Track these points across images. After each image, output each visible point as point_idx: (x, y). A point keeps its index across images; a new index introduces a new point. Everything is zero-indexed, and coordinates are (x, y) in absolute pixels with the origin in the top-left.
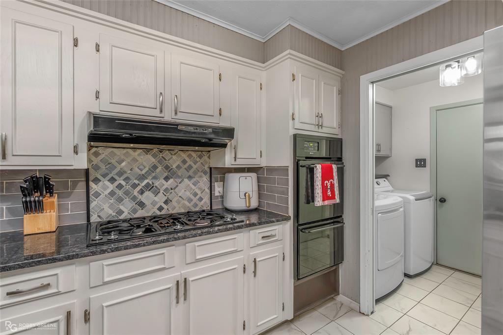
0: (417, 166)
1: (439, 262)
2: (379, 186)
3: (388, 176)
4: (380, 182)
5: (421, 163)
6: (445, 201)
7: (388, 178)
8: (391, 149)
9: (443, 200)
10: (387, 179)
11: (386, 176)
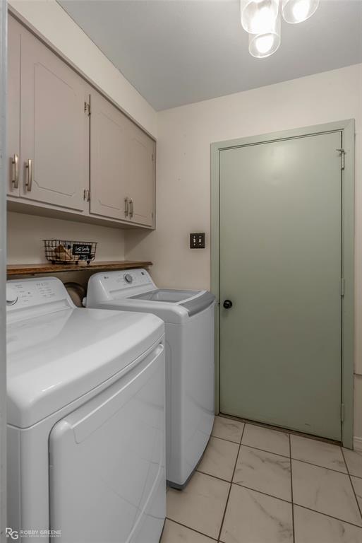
0: (192, 246)
1: (224, 410)
2: (129, 286)
3: (150, 264)
4: (132, 275)
5: (197, 241)
6: (231, 304)
7: (150, 267)
8: (153, 216)
9: (228, 305)
10: (147, 270)
11: (145, 265)
